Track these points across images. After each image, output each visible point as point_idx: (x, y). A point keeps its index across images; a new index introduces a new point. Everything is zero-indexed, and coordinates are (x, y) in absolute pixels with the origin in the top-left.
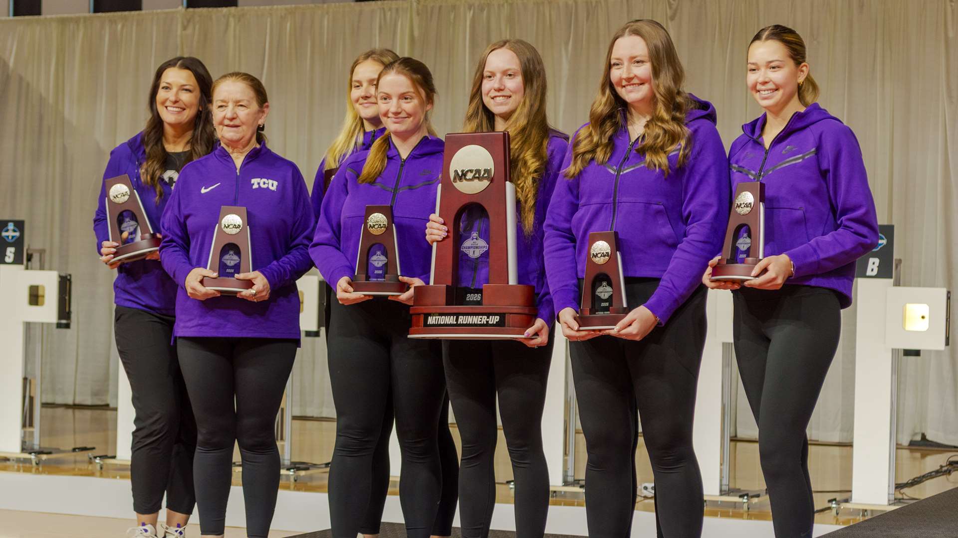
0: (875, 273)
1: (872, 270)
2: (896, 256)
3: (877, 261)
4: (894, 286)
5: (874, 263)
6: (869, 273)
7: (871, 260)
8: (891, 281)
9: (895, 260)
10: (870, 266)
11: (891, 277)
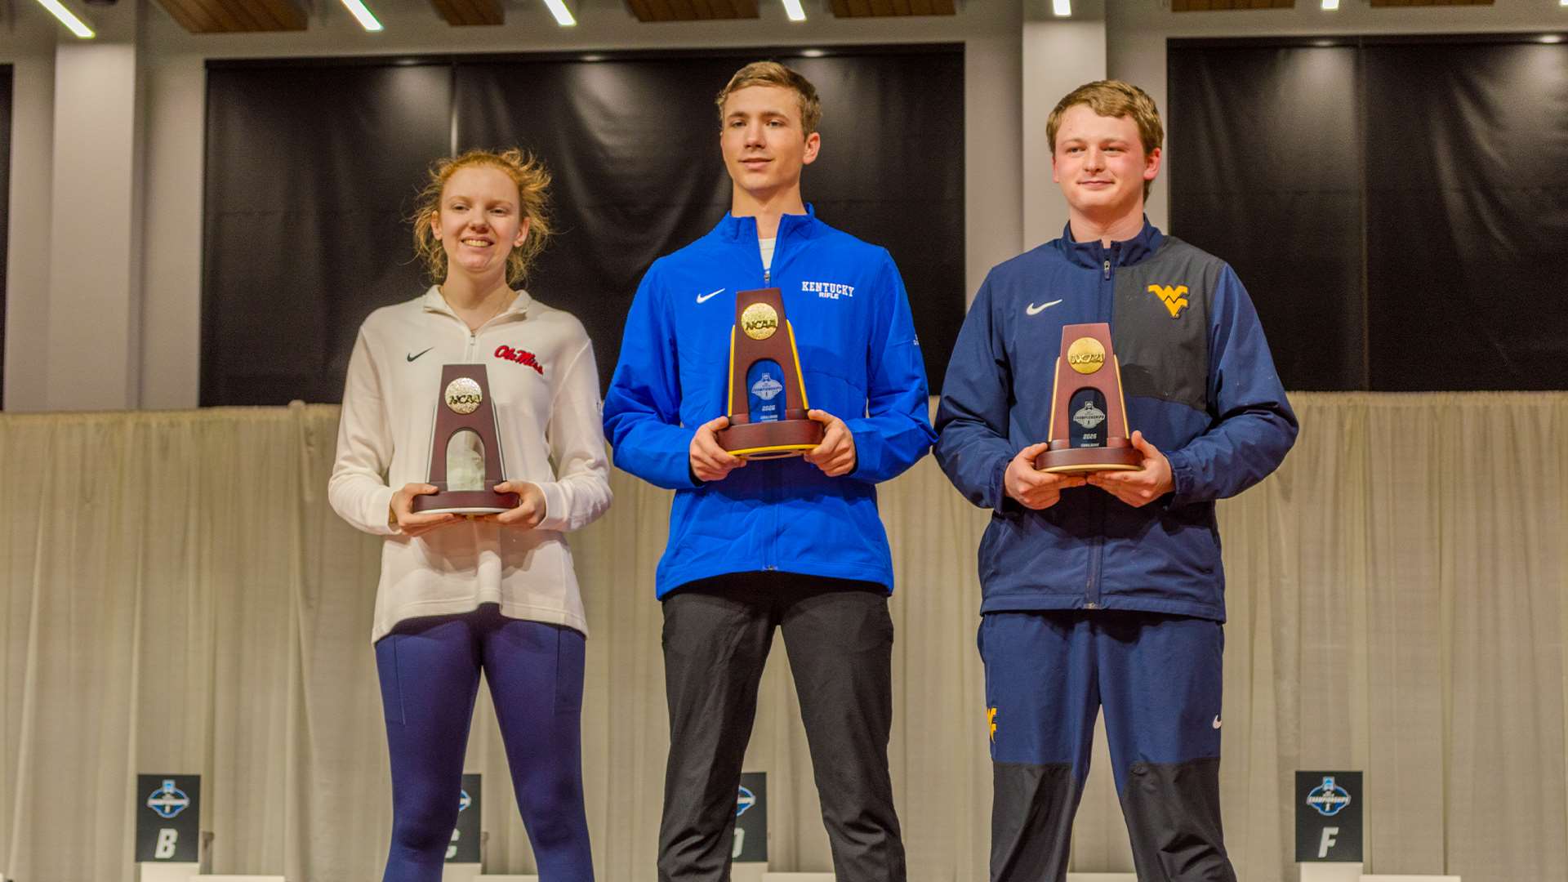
0: (169, 854)
1: (166, 849)
2: (203, 827)
3: (173, 834)
4: (201, 873)
5: (168, 838)
6: (160, 854)
7: (164, 833)
8: (196, 866)
10: (162, 842)
11: (195, 860)
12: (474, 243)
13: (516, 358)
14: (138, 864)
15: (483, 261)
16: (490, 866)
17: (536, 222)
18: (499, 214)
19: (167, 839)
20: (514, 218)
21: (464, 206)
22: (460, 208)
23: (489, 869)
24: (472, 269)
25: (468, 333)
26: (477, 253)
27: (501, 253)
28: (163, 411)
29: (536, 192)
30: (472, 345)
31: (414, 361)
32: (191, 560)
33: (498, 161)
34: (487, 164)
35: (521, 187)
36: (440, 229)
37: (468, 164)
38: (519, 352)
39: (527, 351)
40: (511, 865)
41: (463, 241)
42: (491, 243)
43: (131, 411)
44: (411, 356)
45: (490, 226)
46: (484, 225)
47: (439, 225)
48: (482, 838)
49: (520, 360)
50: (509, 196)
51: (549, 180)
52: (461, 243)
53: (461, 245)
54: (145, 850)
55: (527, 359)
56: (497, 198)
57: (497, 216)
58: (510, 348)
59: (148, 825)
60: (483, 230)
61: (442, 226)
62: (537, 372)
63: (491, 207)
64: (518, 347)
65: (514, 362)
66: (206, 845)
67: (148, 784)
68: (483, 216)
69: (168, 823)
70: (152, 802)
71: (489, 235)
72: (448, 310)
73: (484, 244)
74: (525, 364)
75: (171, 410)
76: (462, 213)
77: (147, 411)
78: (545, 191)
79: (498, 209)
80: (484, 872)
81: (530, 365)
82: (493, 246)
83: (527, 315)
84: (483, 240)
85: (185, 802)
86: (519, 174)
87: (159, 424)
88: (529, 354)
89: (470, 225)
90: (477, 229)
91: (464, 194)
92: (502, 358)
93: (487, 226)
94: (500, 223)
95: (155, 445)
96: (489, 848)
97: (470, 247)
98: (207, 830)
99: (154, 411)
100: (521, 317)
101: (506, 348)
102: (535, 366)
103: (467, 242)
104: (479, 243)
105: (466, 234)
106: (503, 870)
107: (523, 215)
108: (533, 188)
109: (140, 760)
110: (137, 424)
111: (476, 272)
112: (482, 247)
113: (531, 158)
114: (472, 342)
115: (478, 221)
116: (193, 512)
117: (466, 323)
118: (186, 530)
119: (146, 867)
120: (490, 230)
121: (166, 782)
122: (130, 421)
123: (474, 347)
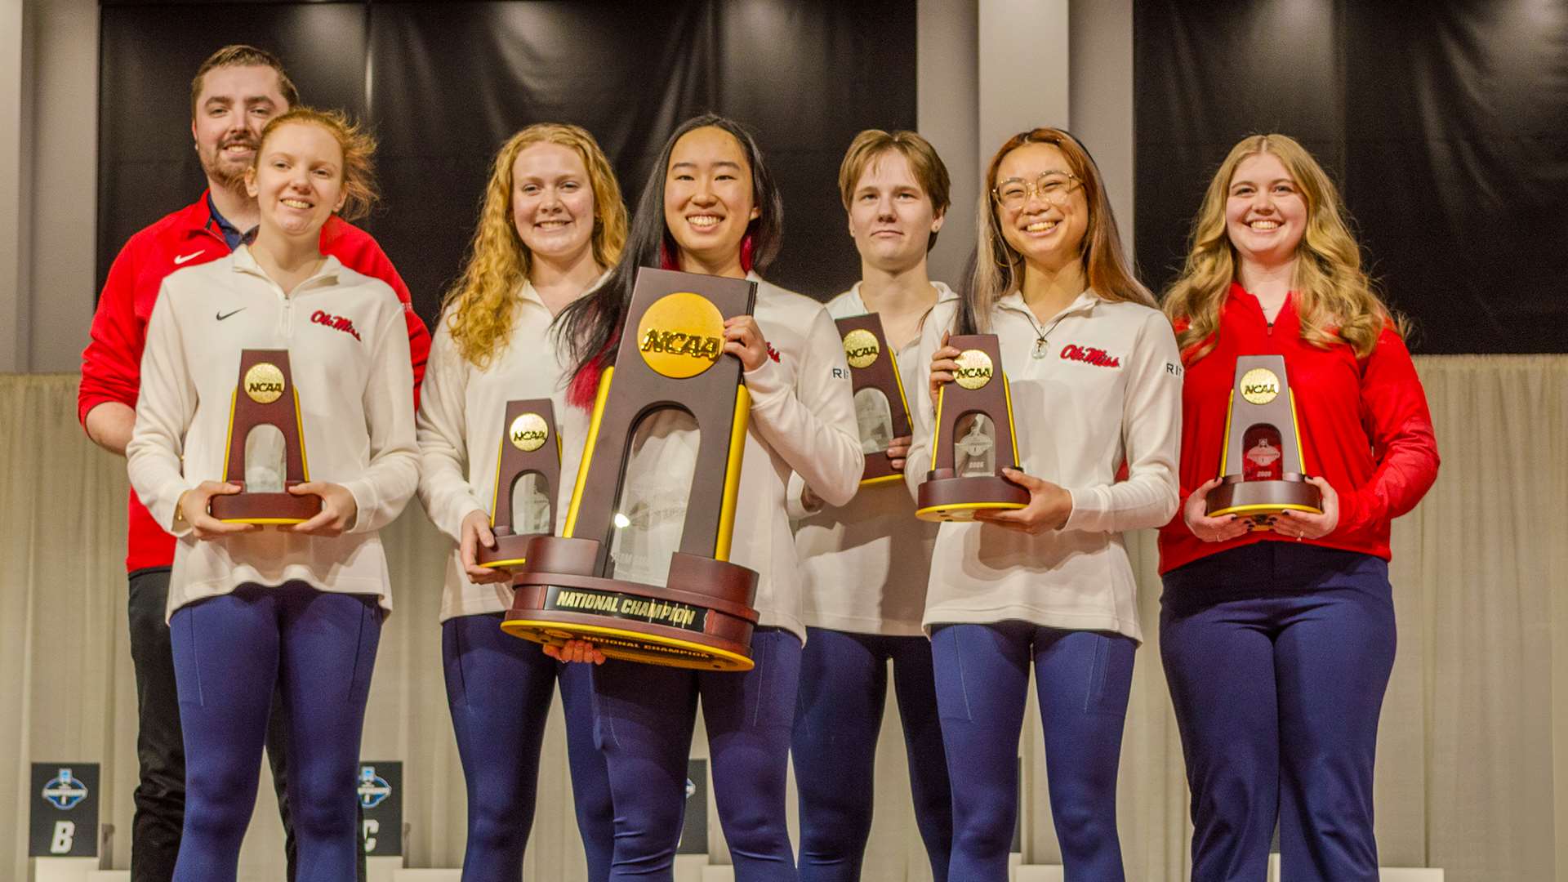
0: (66, 848)
1: (62, 843)
2: (102, 820)
3: (70, 827)
4: (99, 869)
5: (64, 831)
6: (56, 848)
8: (96, 861)
9: (103, 825)
10: (58, 836)
11: (94, 854)
12: (294, 203)
13: (334, 324)
14: (32, 859)
15: (302, 224)
16: (411, 860)
17: (360, 188)
18: (320, 176)
19: (63, 833)
20: (335, 181)
21: (286, 164)
22: (281, 166)
23: (410, 864)
24: (289, 232)
25: (280, 294)
26: (297, 214)
27: (321, 215)
28: (56, 374)
29: (360, 158)
30: (288, 307)
31: (223, 321)
32: (88, 534)
33: (324, 120)
34: (312, 121)
35: (345, 150)
36: (255, 185)
37: (292, 120)
38: (335, 318)
39: (344, 317)
40: (434, 860)
41: (282, 201)
42: (311, 206)
43: (21, 374)
44: (221, 315)
45: (313, 187)
46: (307, 186)
47: (255, 182)
48: (404, 829)
49: (337, 326)
50: (334, 160)
51: (375, 145)
52: (279, 203)
53: (280, 203)
54: (40, 844)
55: (344, 325)
56: (321, 159)
57: (321, 178)
58: (326, 314)
59: (43, 817)
60: (306, 191)
61: (259, 184)
62: (355, 339)
63: (315, 168)
64: (334, 313)
65: (331, 328)
66: (106, 839)
67: (43, 774)
68: (307, 177)
69: (65, 816)
70: (48, 793)
71: (312, 198)
72: (260, 271)
73: (304, 205)
74: (344, 330)
75: (65, 373)
76: (284, 171)
77: (38, 374)
78: (371, 157)
79: (321, 170)
80: (406, 865)
81: (348, 331)
82: (313, 209)
83: (339, 280)
84: (303, 201)
85: (82, 793)
86: (344, 136)
87: (52, 389)
88: (346, 321)
89: (292, 184)
90: (300, 189)
91: (288, 152)
92: (319, 324)
93: (310, 188)
94: (325, 186)
95: (48, 411)
96: (410, 841)
97: (289, 208)
98: (107, 822)
99: (44, 374)
100: (332, 281)
101: (322, 313)
102: (353, 332)
103: (287, 202)
104: (300, 205)
105: (288, 193)
106: (425, 864)
107: (346, 178)
108: (356, 153)
109: (33, 748)
110: (28, 388)
111: (291, 234)
112: (302, 208)
113: (358, 123)
114: (288, 305)
115: (301, 181)
116: (90, 483)
117: (279, 284)
118: (82, 504)
119: (40, 862)
120: (313, 193)
121: (62, 771)
122: (21, 383)
123: (290, 310)
